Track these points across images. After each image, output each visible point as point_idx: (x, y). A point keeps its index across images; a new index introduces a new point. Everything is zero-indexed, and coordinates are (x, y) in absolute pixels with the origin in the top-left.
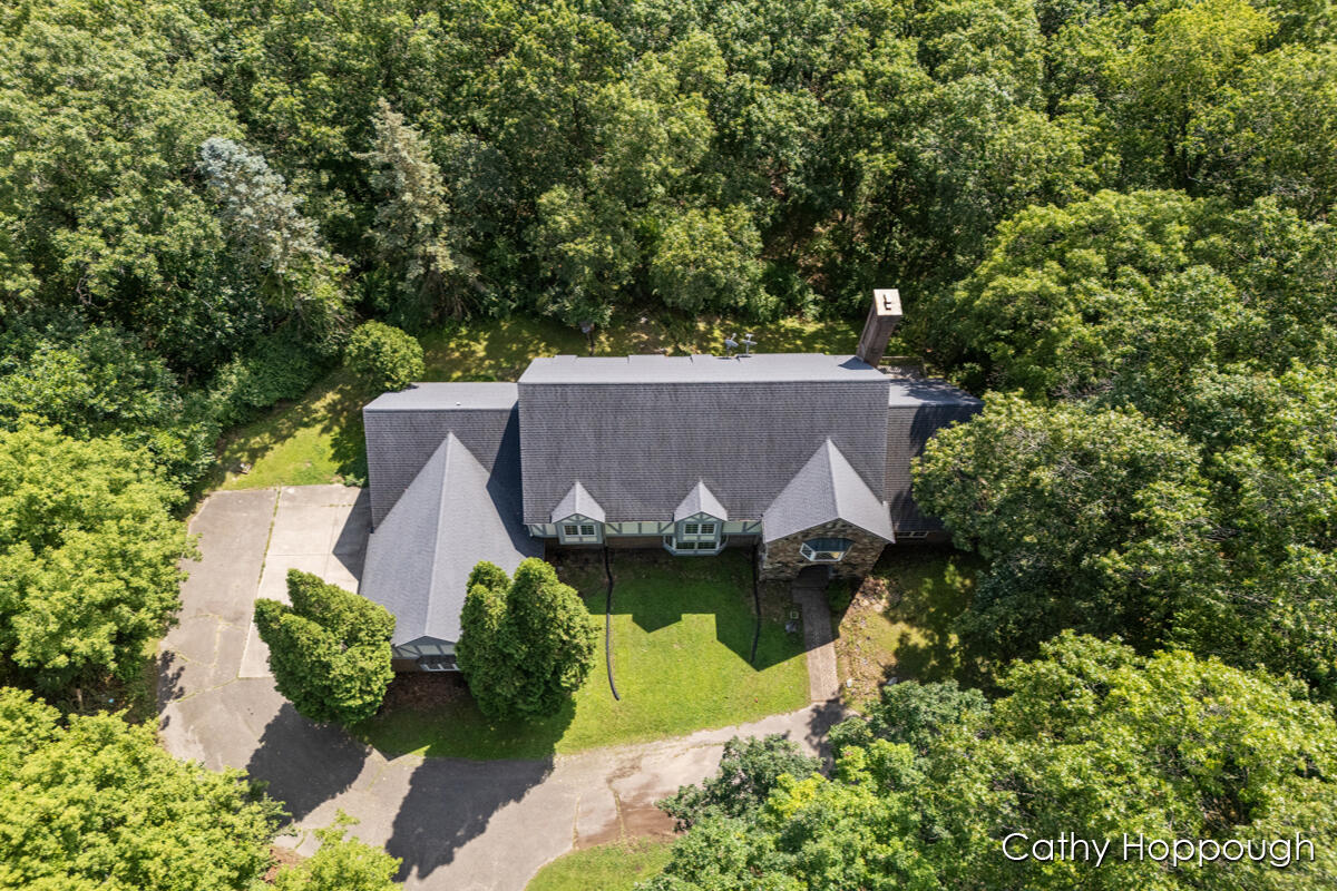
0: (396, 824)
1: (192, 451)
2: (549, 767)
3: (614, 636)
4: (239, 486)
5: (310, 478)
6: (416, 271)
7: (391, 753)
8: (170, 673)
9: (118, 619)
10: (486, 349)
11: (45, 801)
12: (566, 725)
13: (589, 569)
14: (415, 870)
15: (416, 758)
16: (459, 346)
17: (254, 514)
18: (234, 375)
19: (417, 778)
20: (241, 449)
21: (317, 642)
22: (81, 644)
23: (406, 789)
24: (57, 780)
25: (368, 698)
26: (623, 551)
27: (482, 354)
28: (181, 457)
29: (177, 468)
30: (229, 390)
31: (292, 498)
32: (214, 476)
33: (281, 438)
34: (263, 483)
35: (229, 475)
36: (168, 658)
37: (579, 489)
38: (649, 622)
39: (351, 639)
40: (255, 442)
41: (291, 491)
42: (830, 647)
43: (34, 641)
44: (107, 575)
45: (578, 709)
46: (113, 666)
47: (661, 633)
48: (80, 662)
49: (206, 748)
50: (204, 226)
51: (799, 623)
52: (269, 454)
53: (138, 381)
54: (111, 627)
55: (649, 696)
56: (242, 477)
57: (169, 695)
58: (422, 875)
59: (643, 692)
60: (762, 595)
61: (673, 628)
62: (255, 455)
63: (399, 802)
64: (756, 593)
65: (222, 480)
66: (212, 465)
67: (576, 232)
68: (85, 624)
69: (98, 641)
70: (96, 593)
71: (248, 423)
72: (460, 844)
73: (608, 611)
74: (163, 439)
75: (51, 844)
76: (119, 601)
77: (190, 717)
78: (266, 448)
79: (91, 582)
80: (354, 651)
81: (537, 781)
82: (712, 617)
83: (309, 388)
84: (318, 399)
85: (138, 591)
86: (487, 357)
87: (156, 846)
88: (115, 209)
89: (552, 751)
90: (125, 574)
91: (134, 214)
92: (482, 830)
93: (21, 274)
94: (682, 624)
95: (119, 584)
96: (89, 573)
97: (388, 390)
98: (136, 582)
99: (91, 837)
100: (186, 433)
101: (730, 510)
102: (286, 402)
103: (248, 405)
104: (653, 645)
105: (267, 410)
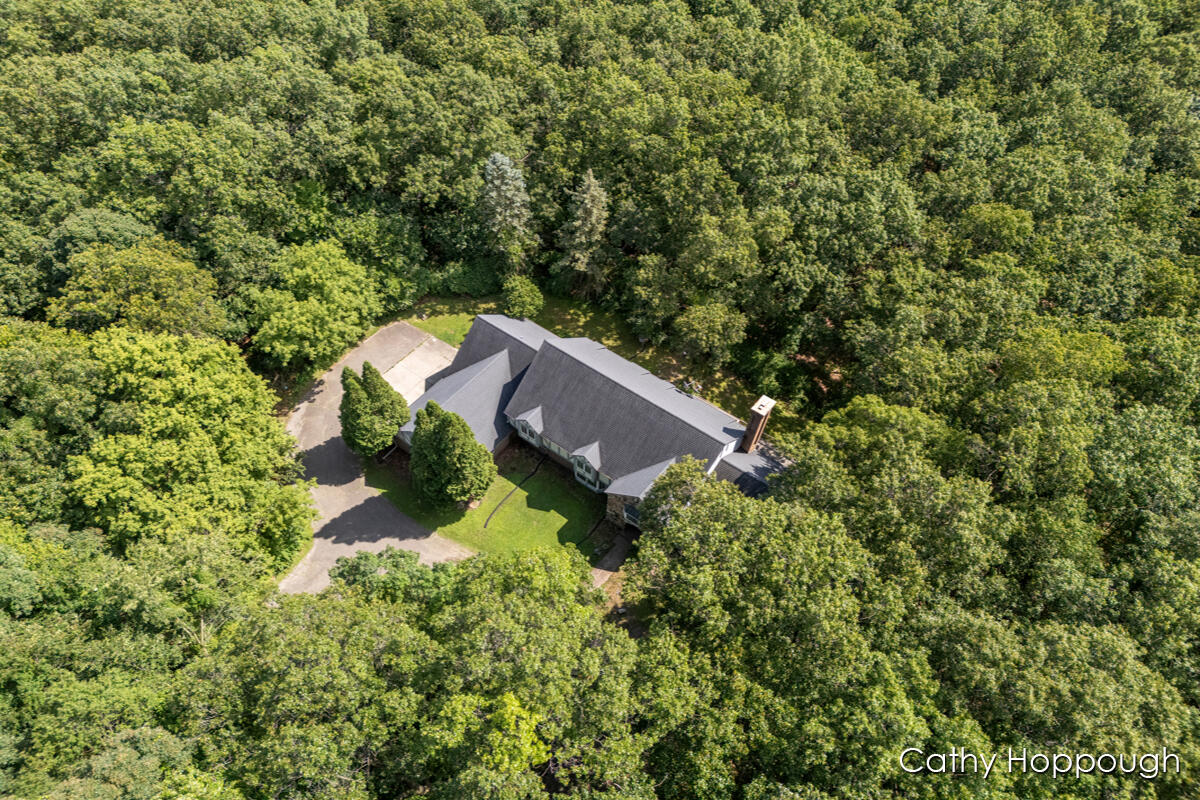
0: (344, 514)
1: (402, 295)
2: (427, 535)
3: (512, 498)
4: (415, 324)
5: (447, 339)
6: (565, 262)
7: (368, 483)
8: (317, 390)
9: (302, 346)
10: (586, 323)
11: (211, 391)
12: (452, 522)
13: (530, 460)
14: (334, 538)
15: (376, 492)
16: (575, 313)
17: (409, 341)
18: (453, 268)
19: (370, 501)
20: (430, 307)
21: (360, 401)
22: (278, 346)
23: (361, 502)
24: (222, 387)
25: (370, 445)
26: (554, 462)
27: (581, 324)
28: (396, 295)
29: (390, 299)
30: (446, 275)
31: (432, 343)
32: (407, 313)
33: (451, 312)
34: (426, 330)
35: (415, 316)
36: (321, 382)
37: (538, 410)
38: (531, 503)
39: (380, 412)
40: (440, 307)
41: (435, 340)
42: (608, 574)
43: (264, 335)
44: (309, 324)
45: (463, 519)
46: (285, 364)
47: (533, 512)
48: (275, 355)
49: (303, 432)
50: (468, 192)
51: (606, 552)
52: (440, 317)
53: (402, 249)
54: (295, 347)
55: (501, 536)
56: (419, 321)
57: (308, 399)
58: (334, 542)
59: (499, 532)
60: (600, 527)
61: (542, 513)
62: (435, 313)
63: (353, 506)
64: (598, 524)
65: (410, 316)
66: (410, 307)
67: (647, 284)
68: (288, 340)
69: (286, 350)
70: (299, 329)
71: (443, 297)
72: (361, 540)
73: (519, 486)
74: (393, 283)
75: (201, 407)
76: (308, 339)
77: (308, 414)
78: (441, 313)
79: (301, 323)
80: (376, 419)
81: (416, 538)
82: (565, 521)
83: (484, 296)
84: (485, 303)
85: (317, 339)
86: (582, 327)
87: (232, 435)
88: (437, 166)
89: (435, 529)
90: (317, 328)
91: (443, 172)
92: (374, 541)
93: (381, 176)
94: (548, 515)
95: (310, 331)
96: (303, 319)
97: (504, 314)
98: (319, 334)
99: (216, 416)
100: (404, 284)
101: (603, 465)
102: (469, 295)
103: (448, 289)
104: (525, 515)
105: (457, 296)
